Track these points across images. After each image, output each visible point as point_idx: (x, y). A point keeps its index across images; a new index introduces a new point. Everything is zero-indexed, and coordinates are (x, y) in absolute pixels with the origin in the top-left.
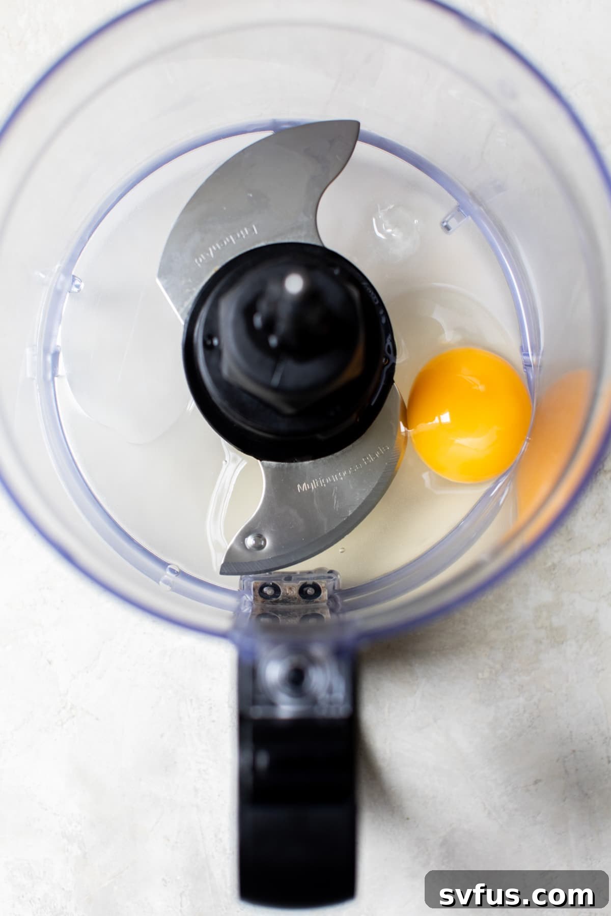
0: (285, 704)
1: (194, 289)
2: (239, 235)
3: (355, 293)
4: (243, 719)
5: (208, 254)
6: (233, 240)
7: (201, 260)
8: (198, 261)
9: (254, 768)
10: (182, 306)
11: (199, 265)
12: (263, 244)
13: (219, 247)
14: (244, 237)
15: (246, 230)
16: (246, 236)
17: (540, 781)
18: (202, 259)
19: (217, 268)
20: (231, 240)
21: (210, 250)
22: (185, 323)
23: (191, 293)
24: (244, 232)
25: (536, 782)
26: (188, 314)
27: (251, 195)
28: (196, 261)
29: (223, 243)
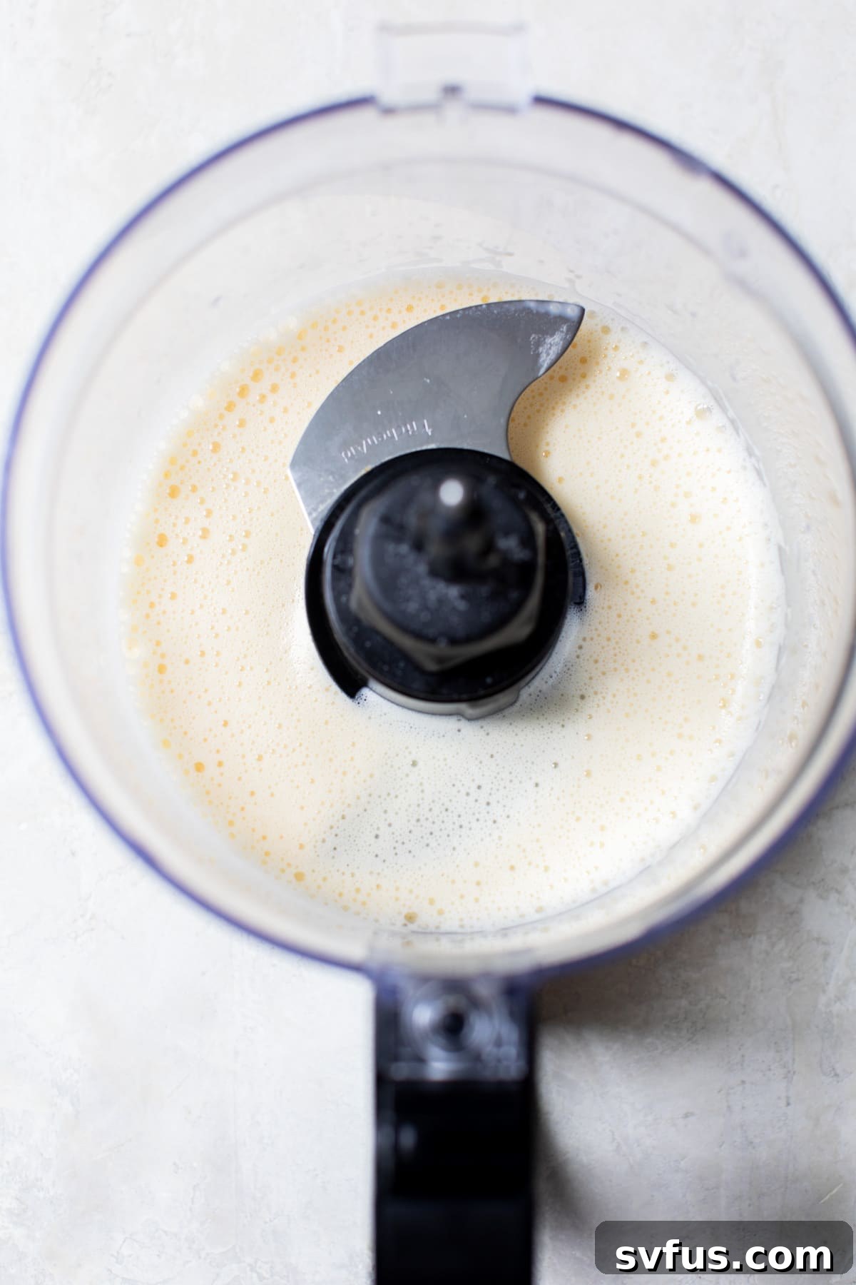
0: (438, 1060)
1: (335, 491)
2: (404, 430)
3: (540, 528)
4: (382, 1081)
5: (359, 448)
6: (395, 435)
7: (349, 454)
8: (346, 454)
9: (396, 1147)
10: (315, 510)
11: (346, 460)
12: (432, 446)
13: (376, 442)
14: (410, 433)
15: (414, 424)
16: (413, 431)
17: (692, 1114)
18: (352, 453)
19: (369, 468)
20: (393, 436)
21: (364, 442)
22: (316, 532)
23: (331, 494)
24: (412, 427)
25: (686, 1116)
26: (321, 521)
27: (428, 381)
28: (343, 454)
29: (383, 437)
